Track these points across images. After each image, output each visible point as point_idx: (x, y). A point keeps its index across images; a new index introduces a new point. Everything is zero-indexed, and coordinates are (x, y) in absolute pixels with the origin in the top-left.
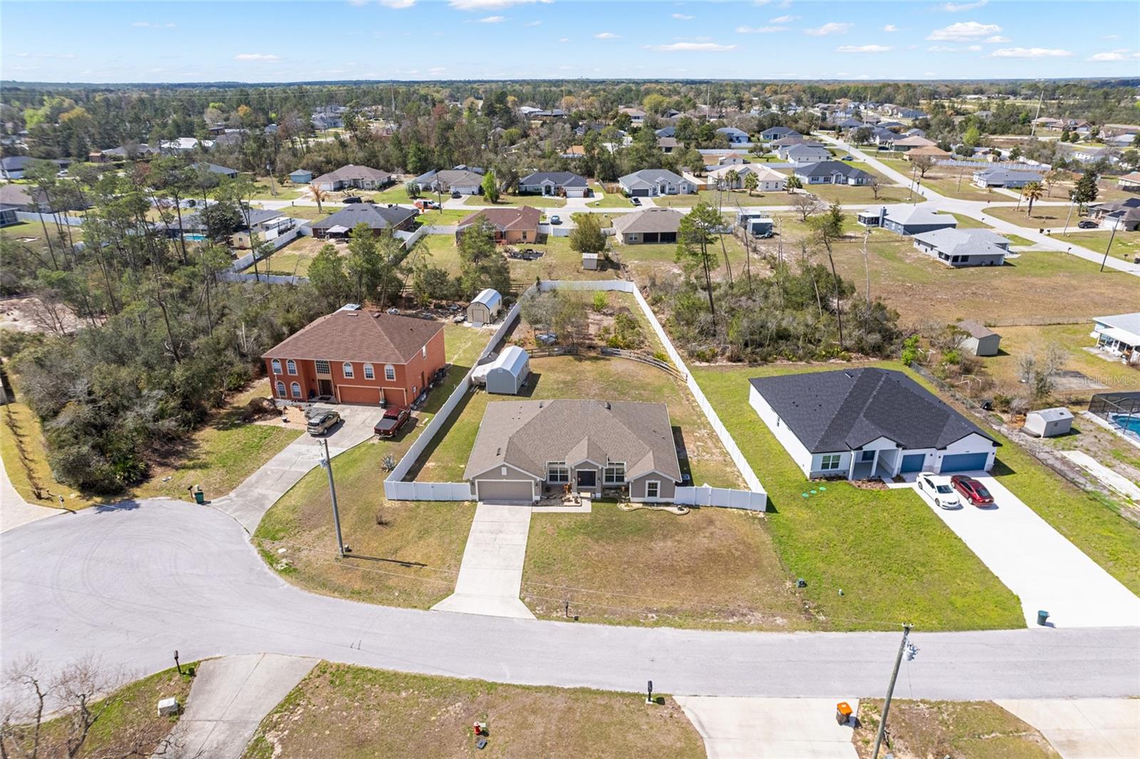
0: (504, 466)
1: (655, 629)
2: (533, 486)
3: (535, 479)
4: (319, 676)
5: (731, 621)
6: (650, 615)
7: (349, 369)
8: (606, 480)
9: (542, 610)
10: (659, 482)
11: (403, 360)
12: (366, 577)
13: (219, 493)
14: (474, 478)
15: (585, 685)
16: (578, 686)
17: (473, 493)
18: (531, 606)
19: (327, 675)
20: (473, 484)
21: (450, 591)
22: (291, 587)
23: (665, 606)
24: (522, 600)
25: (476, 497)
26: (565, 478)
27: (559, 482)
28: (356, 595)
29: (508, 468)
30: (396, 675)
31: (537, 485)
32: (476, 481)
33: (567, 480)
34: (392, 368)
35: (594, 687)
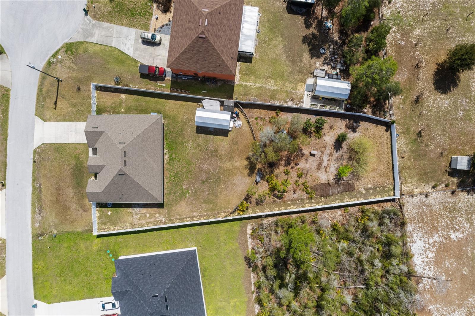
1: (31, 186)
4: (5, 90)
5: (36, 209)
6: (38, 185)
9: (38, 151)
12: (48, 91)
13: (94, 17)
15: (8, 165)
16: (8, 163)
18: (39, 147)
19: (6, 92)
21: (45, 120)
22: (42, 68)
23: (43, 190)
24: (43, 144)
28: (40, 90)
30: (8, 112)
35: (7, 167)
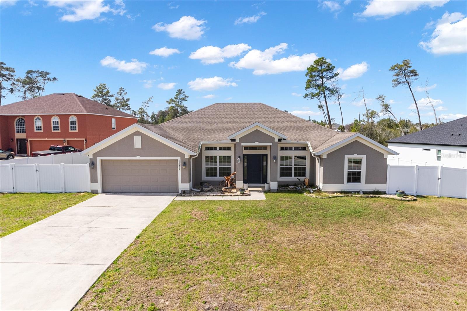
0: (137, 133)
2: (179, 167)
3: (182, 155)
7: (39, 123)
8: (282, 175)
10: (364, 157)
11: (85, 111)
14: (95, 155)
17: (94, 180)
20: (93, 164)
25: (98, 186)
26: (226, 172)
27: (218, 178)
29: (144, 138)
31: (185, 164)
32: (99, 159)
33: (229, 174)
34: (75, 119)
